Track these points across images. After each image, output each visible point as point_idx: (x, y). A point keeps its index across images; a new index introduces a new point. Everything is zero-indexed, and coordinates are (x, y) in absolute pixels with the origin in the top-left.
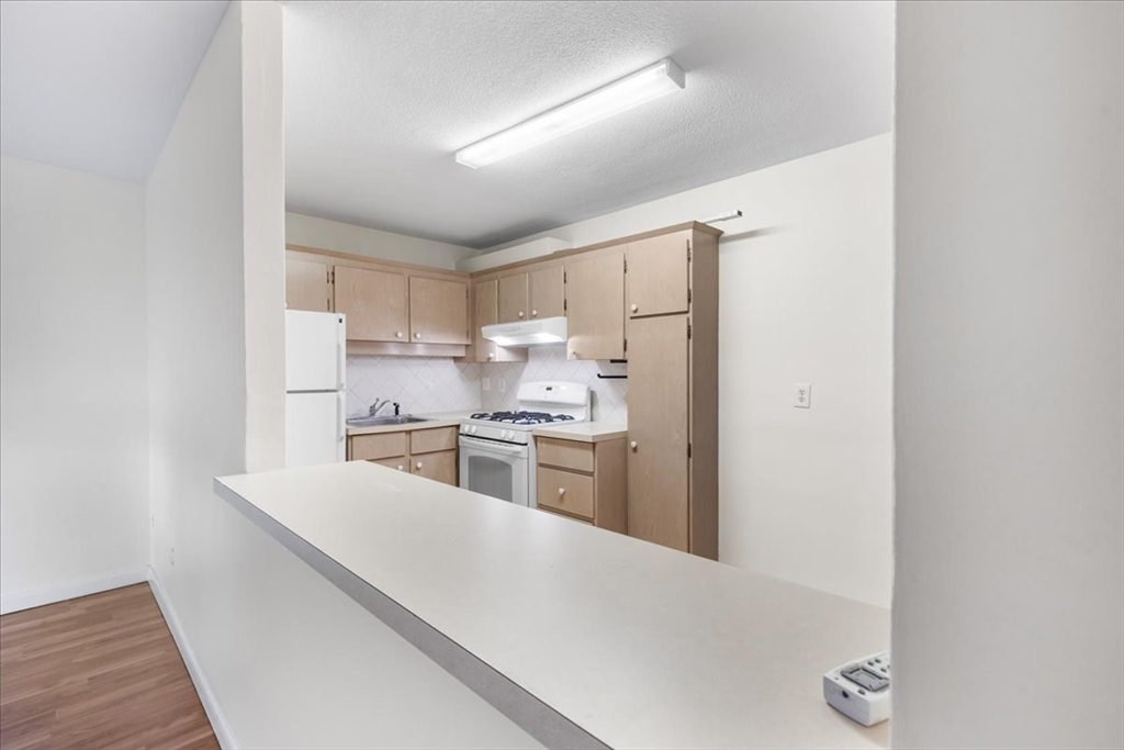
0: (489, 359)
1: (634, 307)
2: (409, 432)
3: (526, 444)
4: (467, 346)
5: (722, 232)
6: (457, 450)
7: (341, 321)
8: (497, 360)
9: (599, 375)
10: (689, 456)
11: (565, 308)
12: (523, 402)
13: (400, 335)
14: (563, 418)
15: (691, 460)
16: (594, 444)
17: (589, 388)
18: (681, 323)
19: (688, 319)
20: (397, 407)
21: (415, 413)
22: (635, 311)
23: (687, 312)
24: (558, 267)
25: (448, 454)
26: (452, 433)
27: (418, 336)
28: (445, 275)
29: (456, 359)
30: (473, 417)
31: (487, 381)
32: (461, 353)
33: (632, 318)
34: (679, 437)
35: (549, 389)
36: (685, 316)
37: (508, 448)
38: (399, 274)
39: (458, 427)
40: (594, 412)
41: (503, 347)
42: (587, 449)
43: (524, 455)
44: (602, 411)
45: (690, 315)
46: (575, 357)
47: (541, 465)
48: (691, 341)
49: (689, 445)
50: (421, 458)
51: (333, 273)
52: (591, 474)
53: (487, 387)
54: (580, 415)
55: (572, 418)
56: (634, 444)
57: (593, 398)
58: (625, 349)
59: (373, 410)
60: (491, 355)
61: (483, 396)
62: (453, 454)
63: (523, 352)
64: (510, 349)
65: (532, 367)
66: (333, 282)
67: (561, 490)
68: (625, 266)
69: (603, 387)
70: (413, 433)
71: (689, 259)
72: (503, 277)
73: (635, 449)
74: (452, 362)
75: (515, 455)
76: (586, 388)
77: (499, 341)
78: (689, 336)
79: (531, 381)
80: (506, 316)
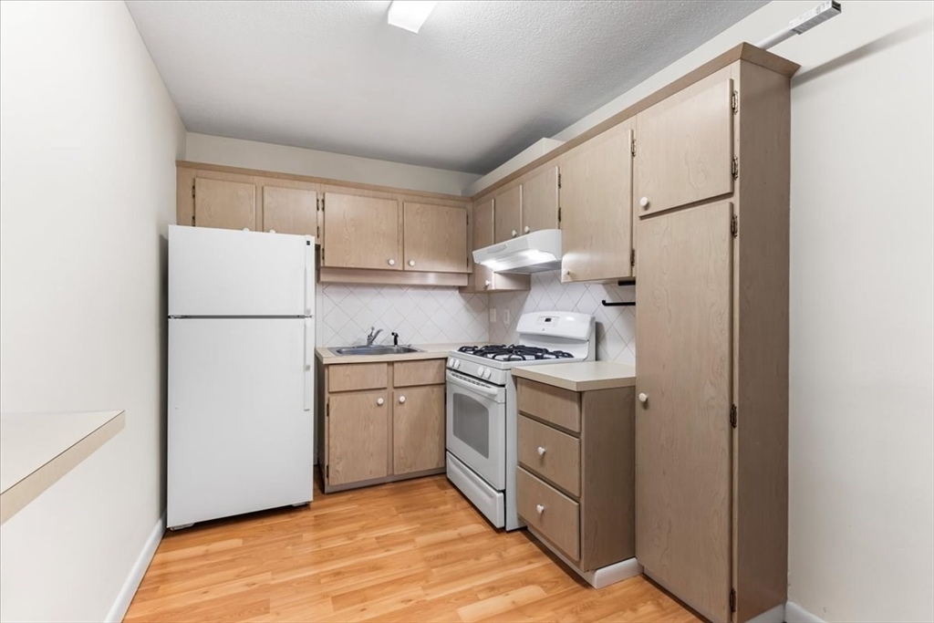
0: (486, 287)
1: (644, 201)
2: (391, 363)
3: (503, 386)
4: (469, 274)
5: (797, 67)
6: (444, 384)
7: (308, 243)
8: (493, 288)
9: (604, 303)
10: (733, 424)
11: (560, 219)
12: (524, 335)
13: (392, 262)
14: (557, 354)
15: (736, 431)
16: (580, 394)
17: (593, 319)
18: (719, 215)
19: (732, 206)
20: (396, 336)
21: (414, 344)
22: (647, 207)
23: (730, 195)
24: (552, 169)
25: (436, 389)
26: (440, 366)
27: (412, 263)
28: (445, 199)
29: (461, 289)
30: (461, 350)
31: (494, 312)
32: (463, 282)
33: (642, 218)
34: (714, 395)
35: (548, 320)
36: (725, 203)
37: (485, 389)
38: (392, 199)
39: (446, 359)
40: (601, 348)
41: (500, 273)
42: (572, 400)
43: (500, 398)
44: (611, 348)
45: (736, 199)
46: (569, 279)
47: (521, 413)
48: (737, 240)
49: (733, 408)
50: (404, 391)
51: (323, 201)
52: (577, 435)
53: (494, 319)
54: (580, 352)
55: (570, 356)
56: (643, 397)
57: (598, 331)
58: (632, 263)
59: (371, 339)
60: (487, 283)
61: (491, 328)
62: (442, 388)
63: (524, 279)
64: (506, 274)
65: (536, 297)
66: (323, 209)
67: (541, 450)
68: (633, 148)
69: (610, 317)
70: (396, 365)
71: (733, 109)
72: (499, 194)
73: (645, 404)
74: (457, 292)
75: (491, 397)
76: (589, 319)
77: (494, 266)
78: (733, 233)
79: (534, 311)
80: (500, 234)
